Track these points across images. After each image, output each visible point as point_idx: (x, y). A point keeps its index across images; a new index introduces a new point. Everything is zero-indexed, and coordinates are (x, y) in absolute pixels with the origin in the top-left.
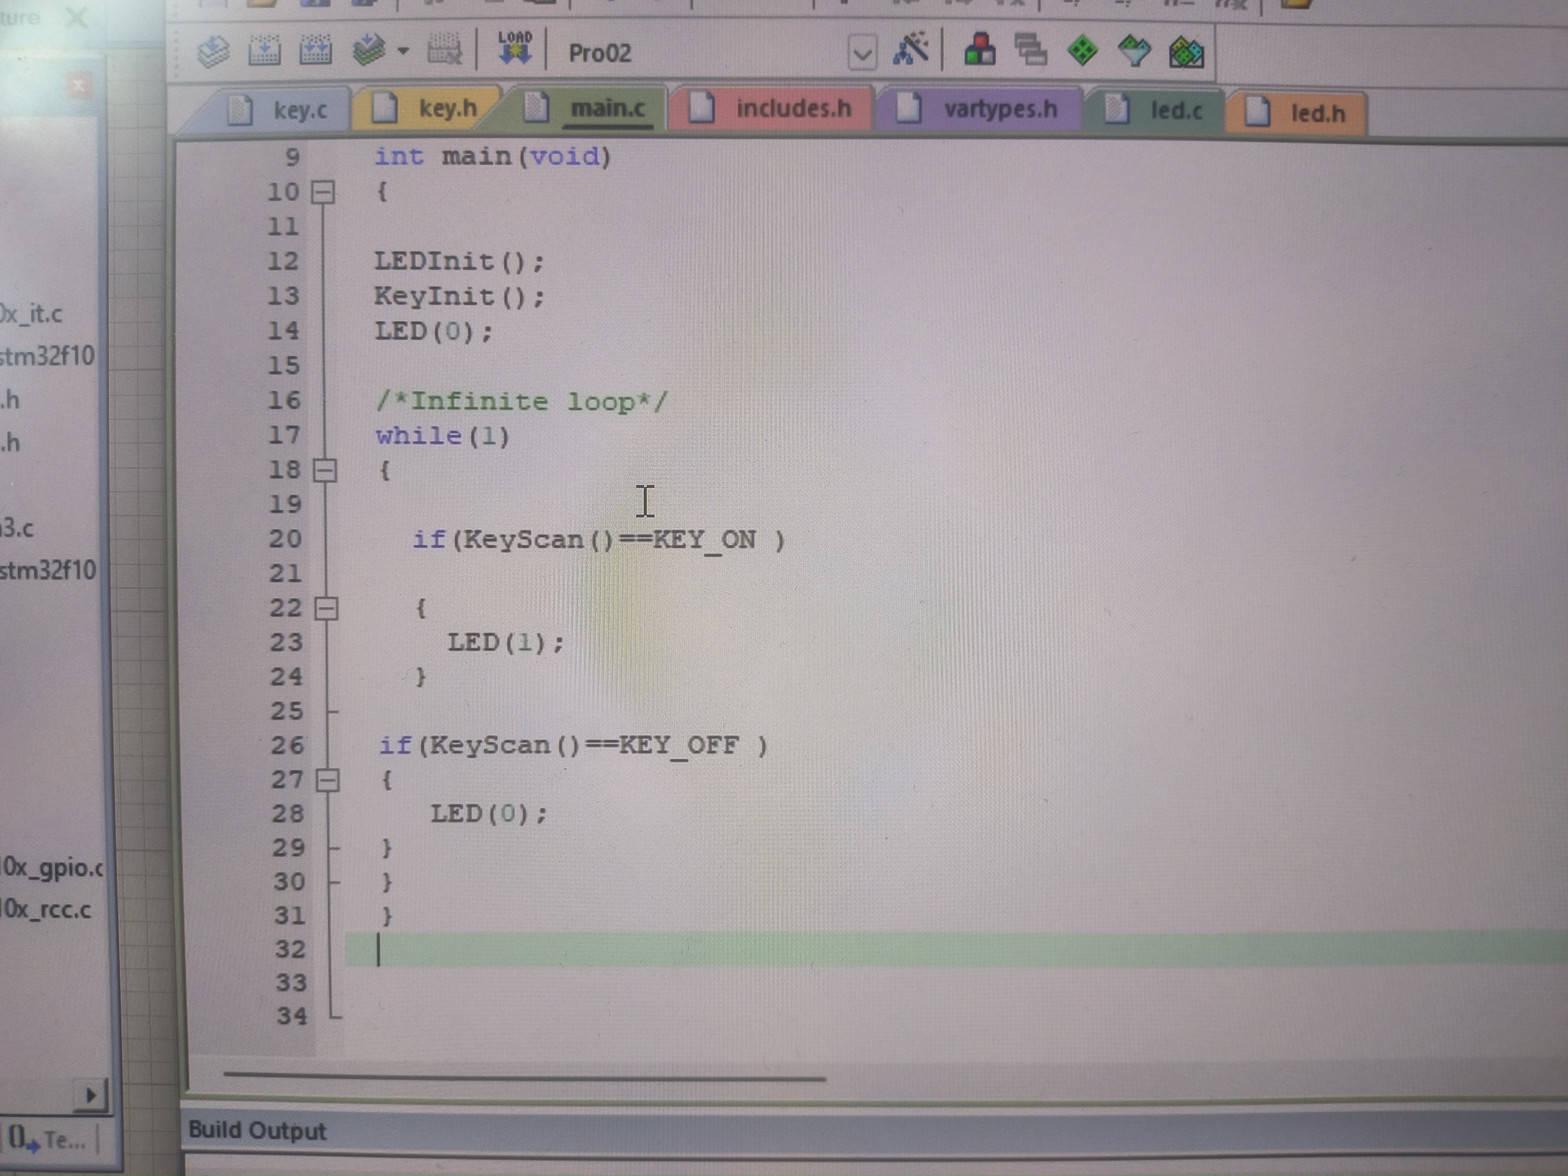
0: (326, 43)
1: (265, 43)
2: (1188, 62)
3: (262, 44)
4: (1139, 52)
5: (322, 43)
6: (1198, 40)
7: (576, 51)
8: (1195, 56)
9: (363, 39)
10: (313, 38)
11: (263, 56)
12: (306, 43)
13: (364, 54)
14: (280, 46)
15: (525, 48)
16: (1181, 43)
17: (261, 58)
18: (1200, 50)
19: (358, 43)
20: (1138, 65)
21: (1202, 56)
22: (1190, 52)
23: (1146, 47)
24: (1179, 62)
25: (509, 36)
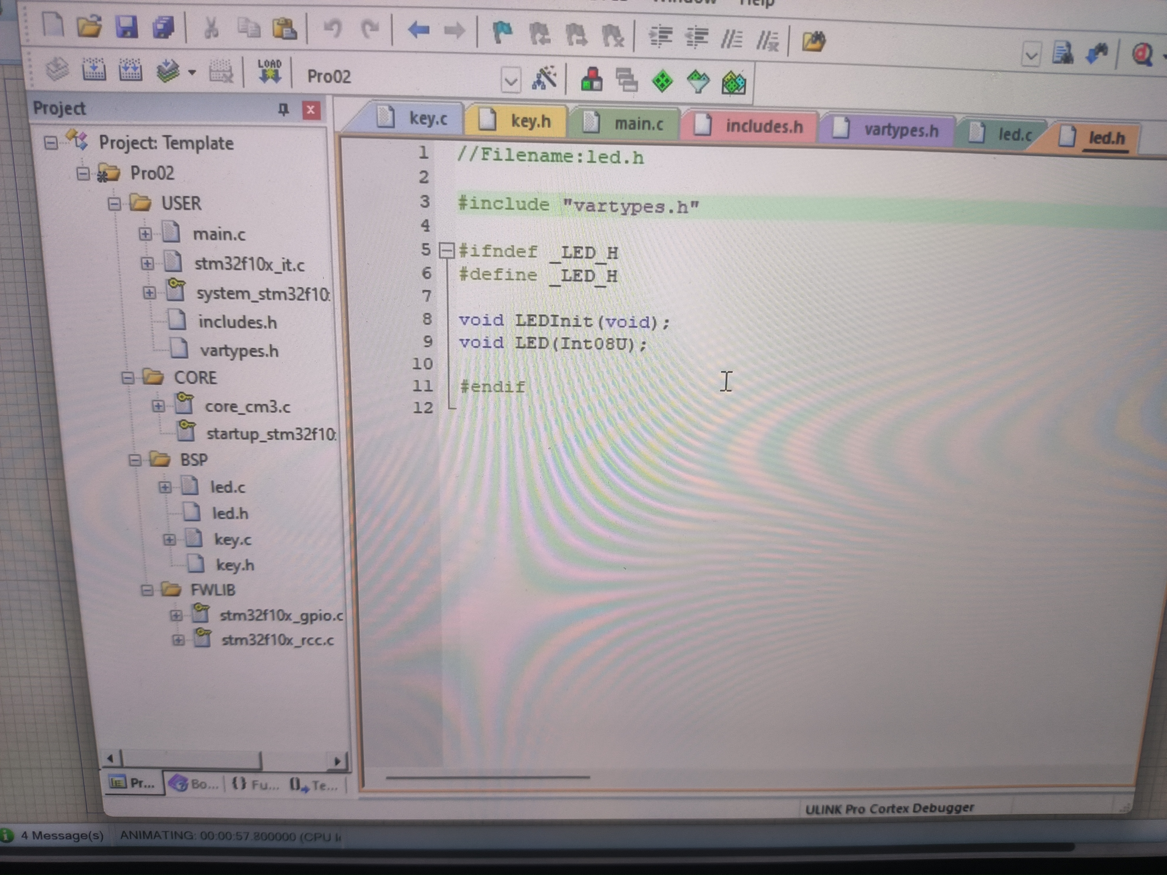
0: (137, 65)
1: (94, 64)
2: (734, 90)
3: (92, 65)
4: (702, 83)
5: (135, 65)
6: (742, 74)
7: (313, 74)
8: (739, 86)
9: (163, 63)
10: (128, 61)
11: (93, 73)
12: (123, 65)
13: (165, 74)
14: (104, 66)
15: (276, 72)
16: (731, 76)
17: (92, 75)
18: (744, 82)
19: (160, 66)
20: (700, 92)
21: (745, 86)
22: (736, 83)
23: (706, 79)
24: (729, 90)
25: (265, 62)
